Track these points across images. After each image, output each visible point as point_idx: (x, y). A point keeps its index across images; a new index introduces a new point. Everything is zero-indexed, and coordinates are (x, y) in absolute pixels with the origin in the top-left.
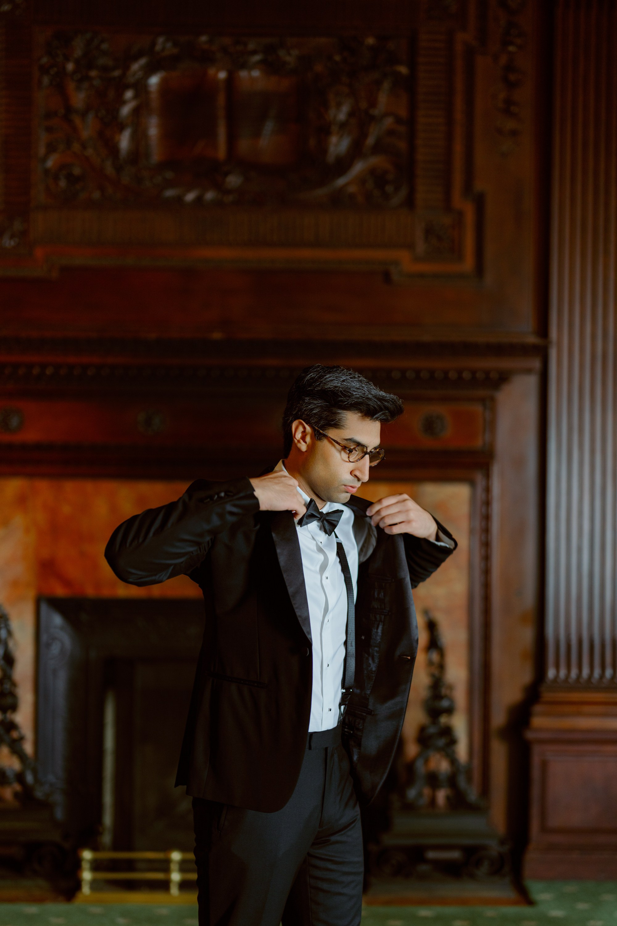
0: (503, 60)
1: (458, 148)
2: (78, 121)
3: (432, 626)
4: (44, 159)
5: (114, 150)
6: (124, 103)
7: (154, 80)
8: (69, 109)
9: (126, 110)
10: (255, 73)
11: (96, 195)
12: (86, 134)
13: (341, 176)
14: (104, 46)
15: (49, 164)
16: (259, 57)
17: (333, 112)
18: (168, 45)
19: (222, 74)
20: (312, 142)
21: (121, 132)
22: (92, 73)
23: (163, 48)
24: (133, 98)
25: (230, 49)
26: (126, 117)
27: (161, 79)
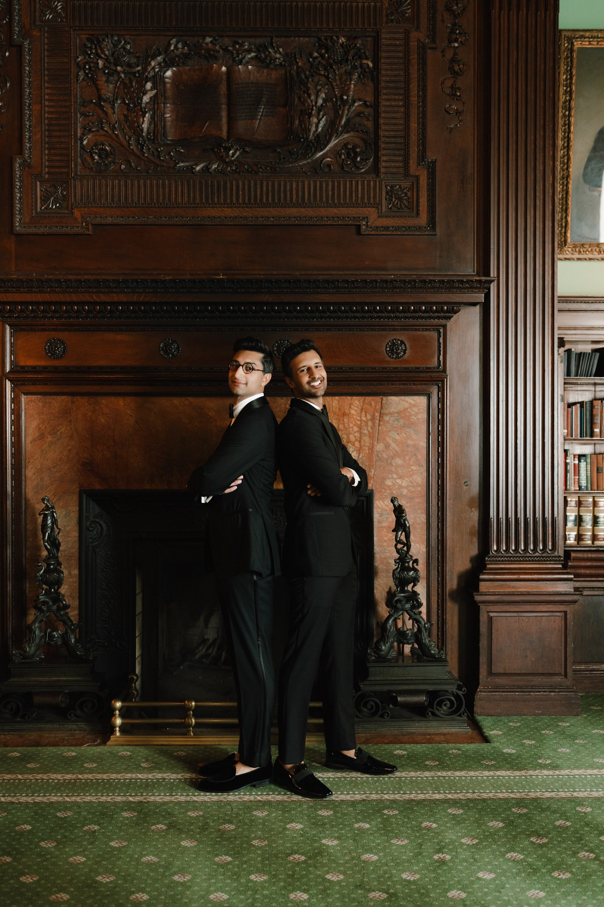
0: (449, 55)
1: (414, 125)
2: (107, 107)
3: (399, 511)
4: (81, 140)
5: (138, 131)
6: (145, 93)
7: (169, 73)
8: (100, 98)
9: (146, 99)
10: (250, 67)
11: (123, 167)
12: (114, 118)
13: (321, 151)
14: (128, 47)
15: (85, 142)
16: (253, 54)
17: (313, 98)
18: (180, 46)
19: (224, 69)
20: (297, 122)
21: (144, 116)
22: (119, 68)
23: (176, 47)
24: (152, 89)
25: (231, 48)
26: (147, 103)
27: (174, 72)
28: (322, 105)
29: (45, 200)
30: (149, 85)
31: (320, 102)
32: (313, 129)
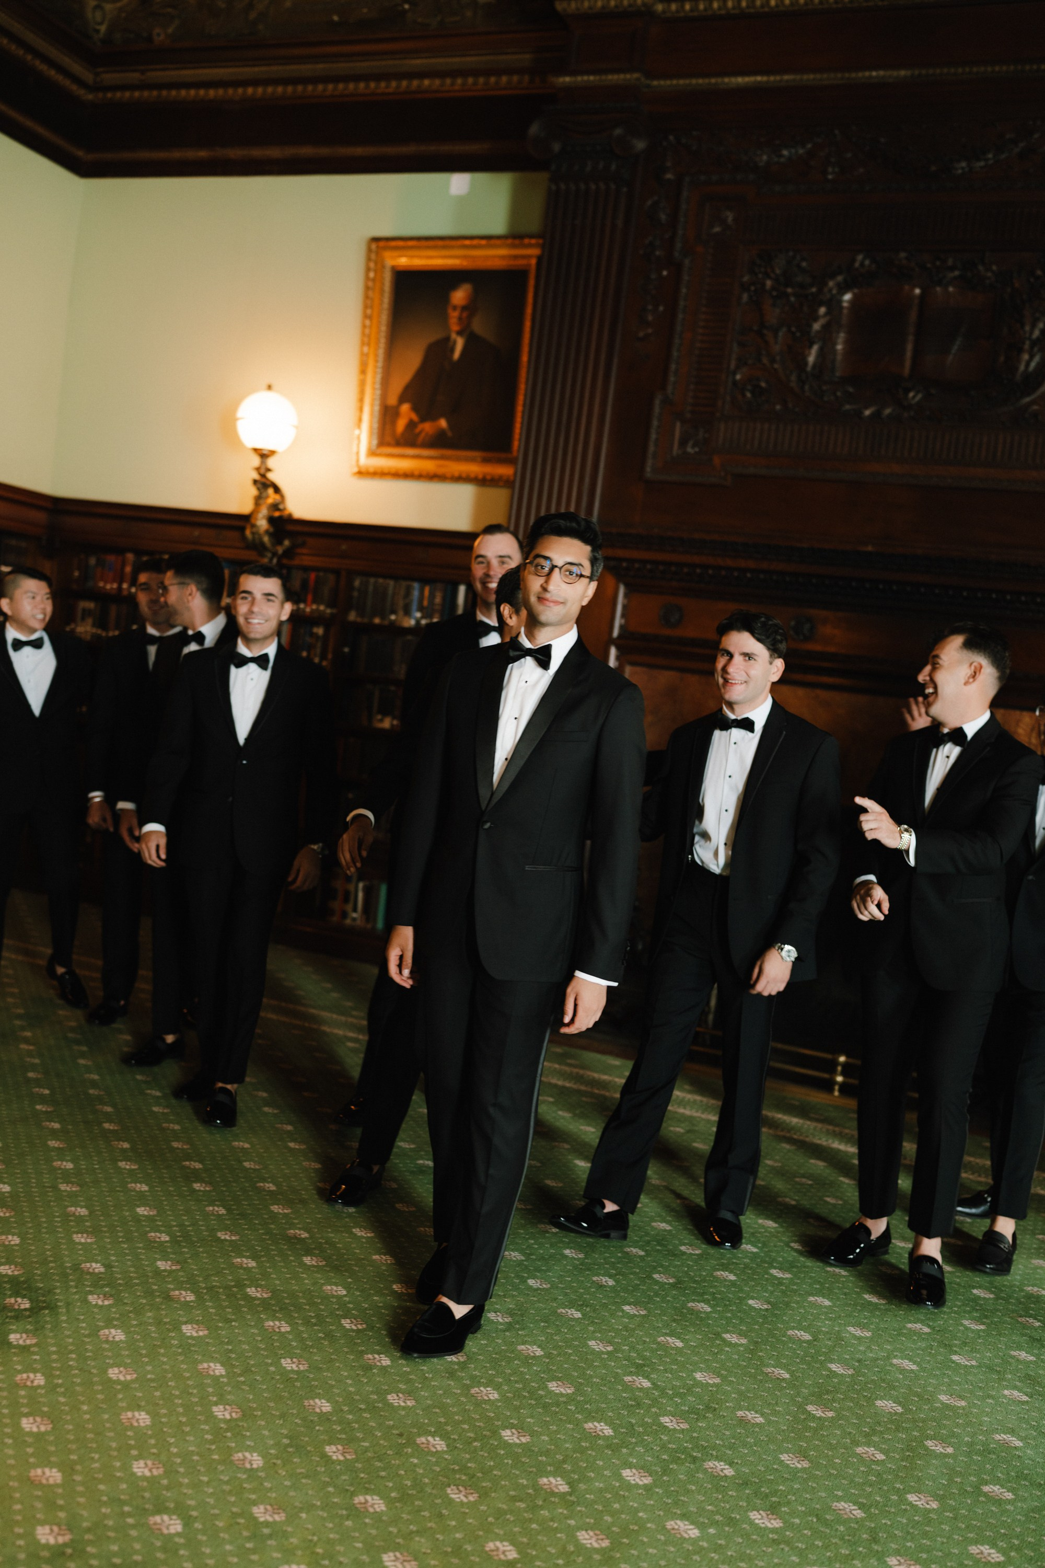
2: (770, 336)
4: (734, 374)
5: (802, 365)
6: (816, 319)
7: (847, 297)
8: (763, 325)
9: (817, 326)
10: (951, 289)
11: (778, 407)
12: (777, 348)
13: (1029, 395)
14: (804, 264)
15: (738, 377)
16: (957, 273)
17: (1027, 328)
18: (867, 262)
19: (917, 291)
20: (1002, 359)
21: (810, 347)
22: (789, 290)
23: (862, 264)
24: (826, 314)
25: (929, 265)
26: (818, 332)
27: (855, 295)
28: (1038, 339)
29: (683, 443)
30: (822, 310)
31: (1036, 333)
32: (1022, 368)
